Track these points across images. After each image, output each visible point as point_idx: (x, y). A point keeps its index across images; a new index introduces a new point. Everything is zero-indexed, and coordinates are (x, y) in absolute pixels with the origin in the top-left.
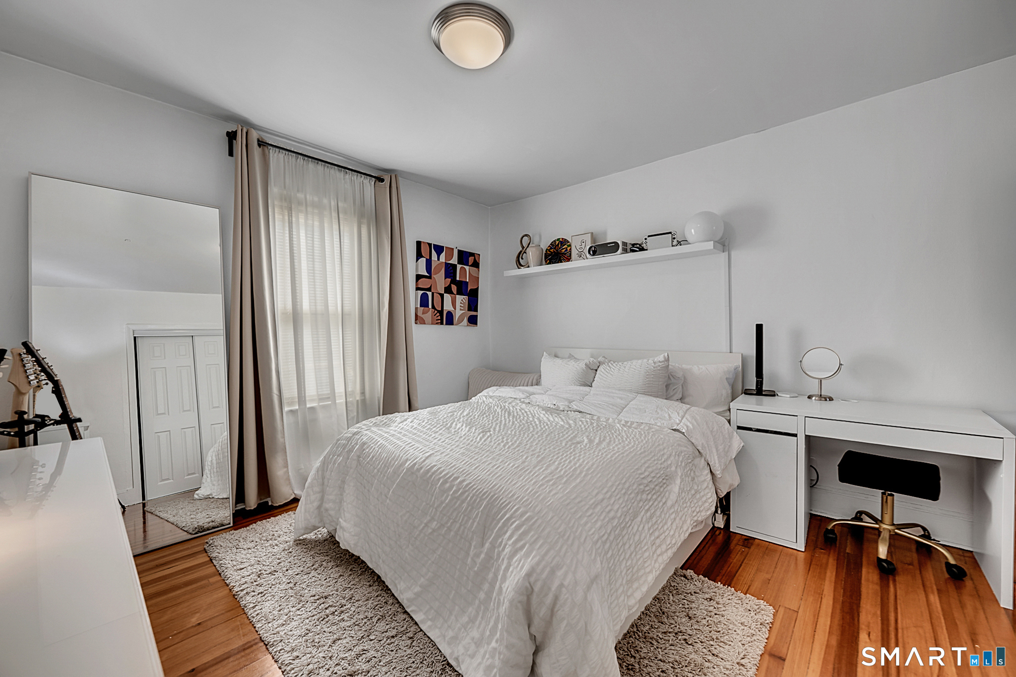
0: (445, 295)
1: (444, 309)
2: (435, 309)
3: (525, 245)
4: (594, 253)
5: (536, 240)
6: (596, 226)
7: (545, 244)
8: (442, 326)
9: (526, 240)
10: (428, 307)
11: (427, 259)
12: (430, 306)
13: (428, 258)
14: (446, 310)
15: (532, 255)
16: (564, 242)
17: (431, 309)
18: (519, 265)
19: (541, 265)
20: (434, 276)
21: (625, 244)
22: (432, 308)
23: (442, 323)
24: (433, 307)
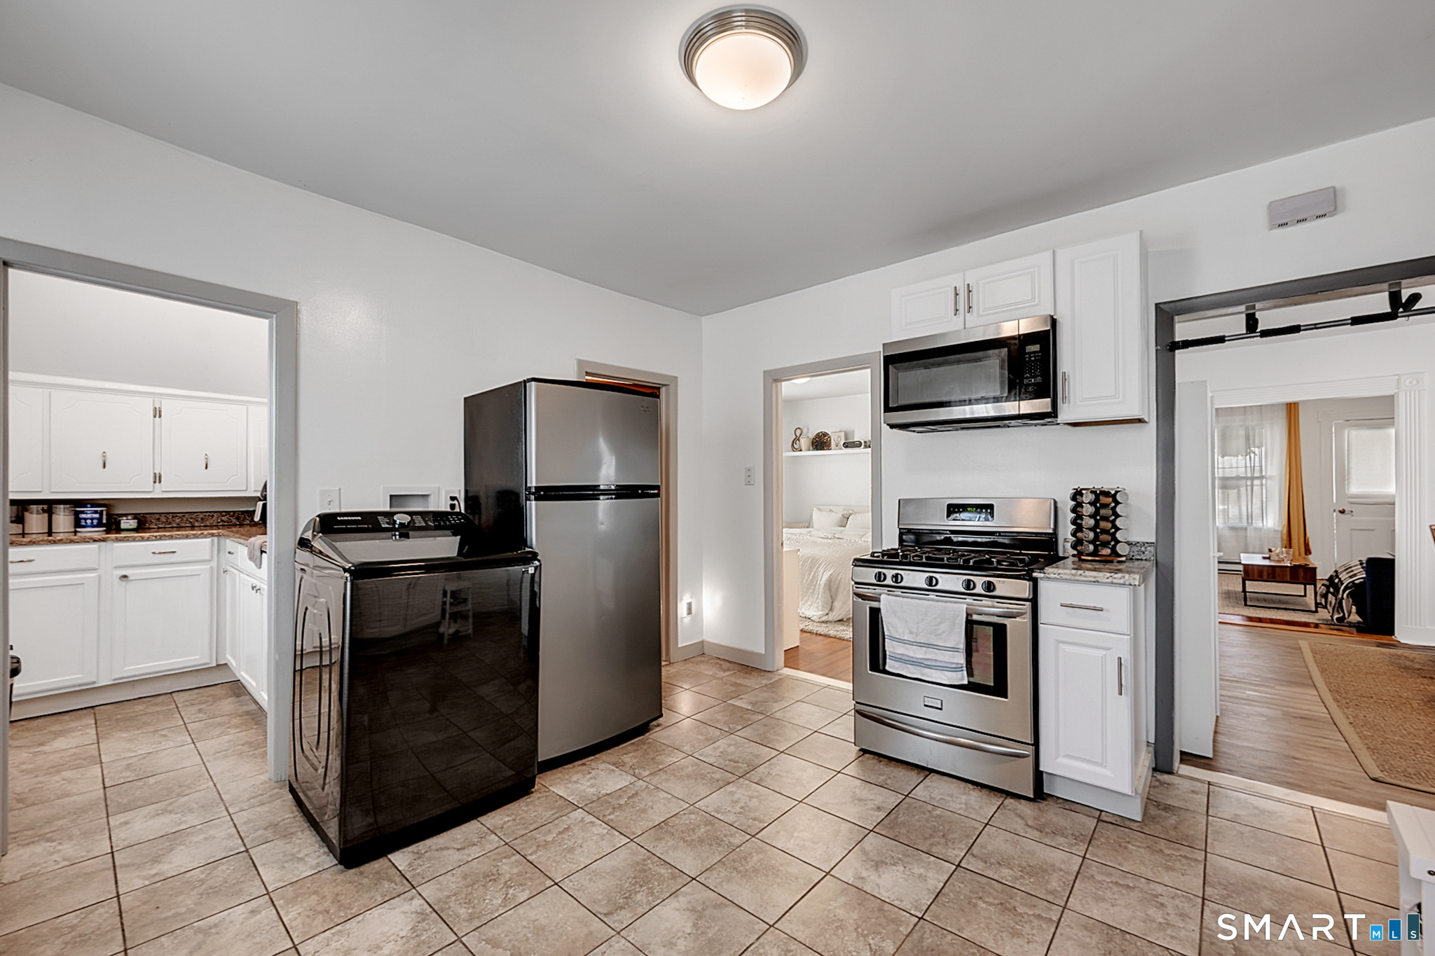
3: (798, 435)
4: (846, 447)
5: (805, 431)
6: (847, 426)
7: (812, 435)
9: (798, 432)
15: (804, 442)
16: (825, 434)
18: (794, 449)
19: (809, 450)
21: (865, 442)
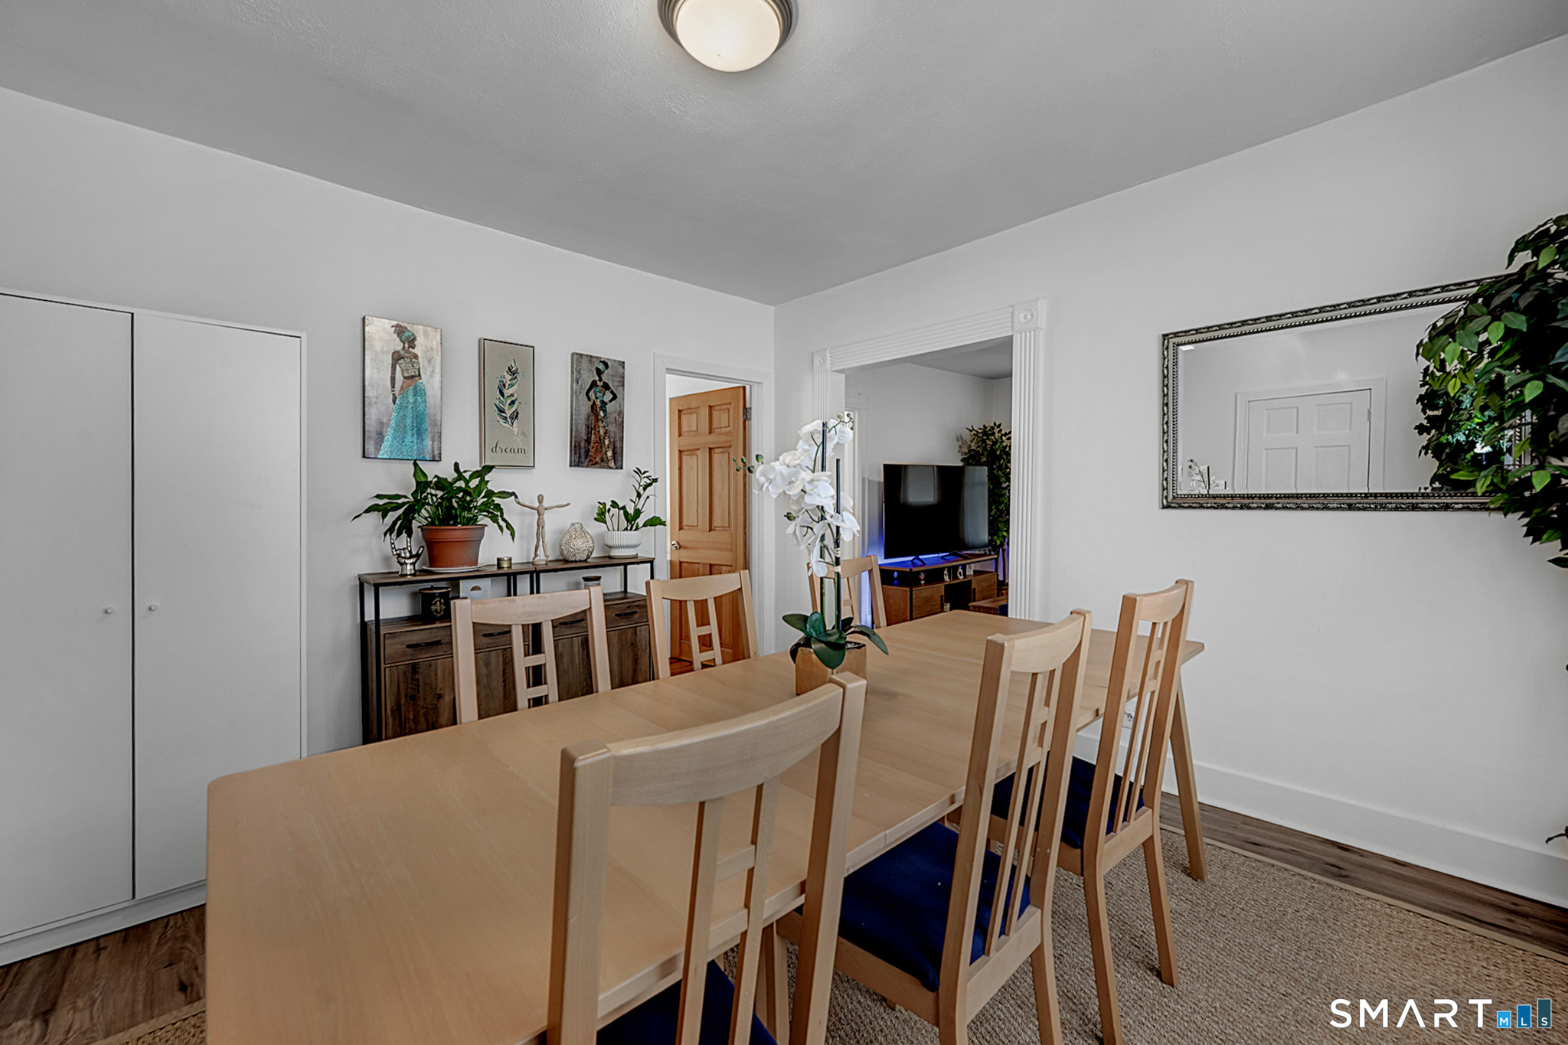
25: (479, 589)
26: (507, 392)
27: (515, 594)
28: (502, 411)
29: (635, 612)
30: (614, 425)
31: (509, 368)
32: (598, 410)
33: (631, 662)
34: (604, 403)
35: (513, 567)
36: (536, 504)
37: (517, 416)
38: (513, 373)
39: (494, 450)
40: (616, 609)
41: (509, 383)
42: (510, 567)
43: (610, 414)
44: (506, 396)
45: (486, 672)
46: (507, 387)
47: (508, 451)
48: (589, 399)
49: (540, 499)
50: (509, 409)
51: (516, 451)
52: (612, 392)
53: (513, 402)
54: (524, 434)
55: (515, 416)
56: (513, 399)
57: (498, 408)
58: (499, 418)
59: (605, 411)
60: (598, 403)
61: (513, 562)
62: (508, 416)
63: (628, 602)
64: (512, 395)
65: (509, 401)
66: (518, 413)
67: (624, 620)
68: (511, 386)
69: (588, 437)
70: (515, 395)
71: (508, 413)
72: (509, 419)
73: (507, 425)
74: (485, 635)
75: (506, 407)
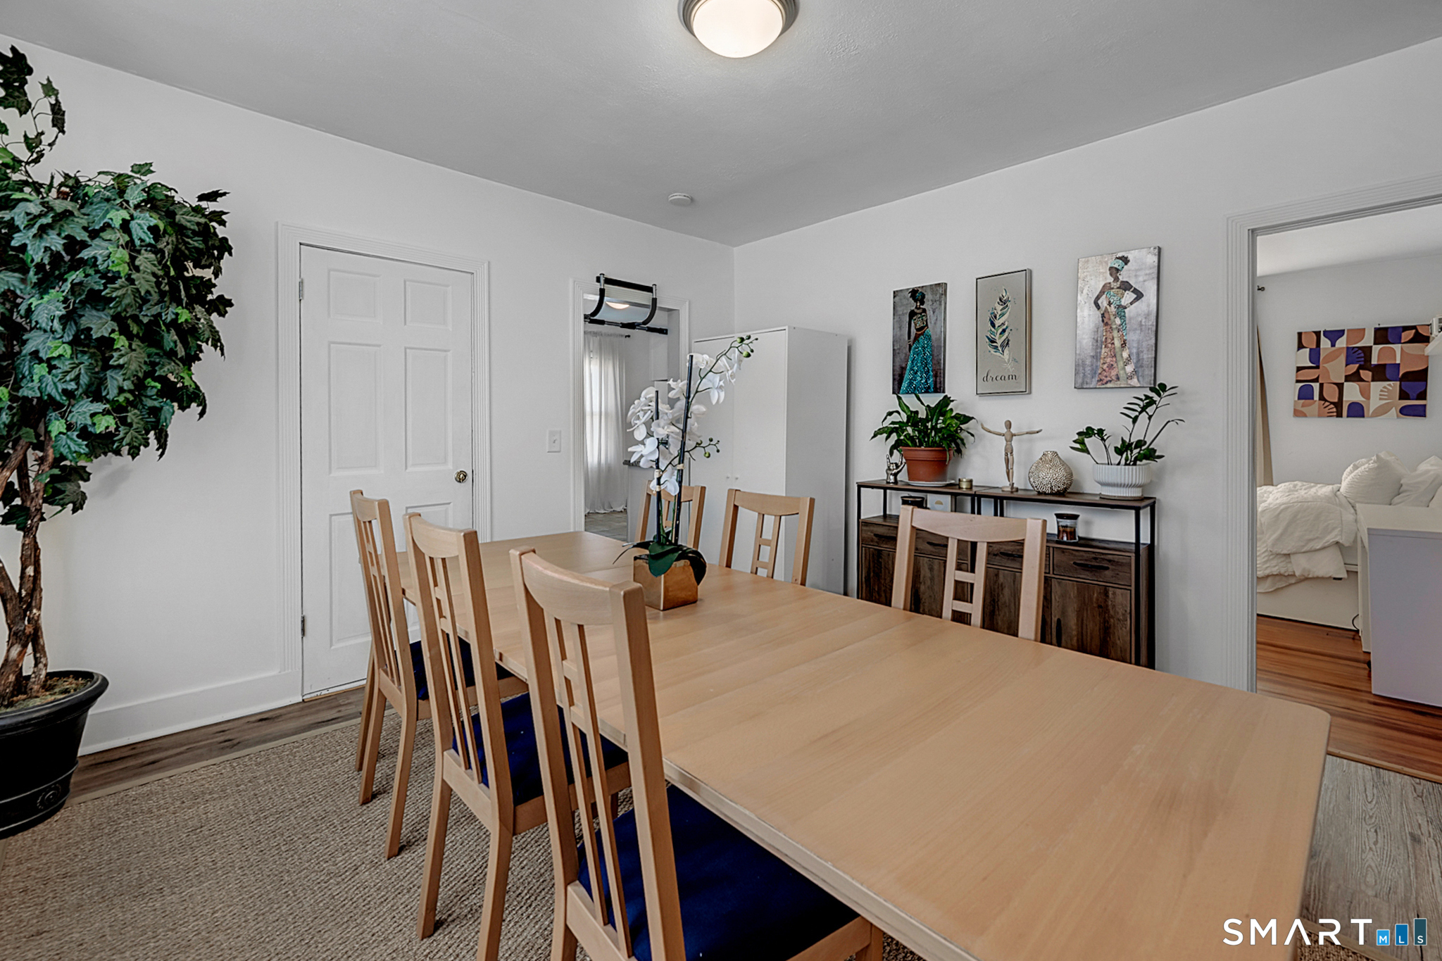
0: (1346, 384)
1: (1344, 399)
2: (1326, 401)
8: (1339, 419)
10: (1313, 399)
11: (1311, 349)
12: (1316, 397)
13: (1314, 347)
14: (1347, 401)
17: (1317, 403)
20: (1325, 365)
22: (1320, 399)
23: (1339, 415)
24: (1322, 398)
25: (942, 504)
26: (997, 323)
27: (979, 513)
28: (993, 341)
29: (1107, 568)
30: (1138, 332)
31: (1000, 300)
32: (1112, 318)
33: (1097, 628)
34: (1121, 308)
35: (974, 489)
36: (1004, 430)
37: (1008, 344)
38: (1003, 302)
39: (986, 379)
40: (1075, 556)
41: (1000, 313)
42: (971, 488)
43: (1130, 319)
44: (997, 326)
45: (929, 575)
46: (998, 317)
47: (998, 378)
48: (1098, 307)
49: (1009, 425)
50: (999, 339)
51: (1007, 378)
52: (1135, 291)
53: (1004, 331)
54: (1015, 360)
55: (1006, 343)
56: (1004, 327)
57: (989, 339)
58: (990, 349)
59: (1123, 317)
60: (1112, 309)
61: (974, 484)
62: (999, 345)
63: (1094, 552)
64: (1003, 324)
65: (1000, 330)
66: (1008, 341)
67: (1087, 573)
68: (1002, 315)
69: (1096, 353)
70: (1006, 323)
71: (999, 342)
72: (1000, 348)
73: (998, 354)
74: (929, 543)
75: (997, 338)
